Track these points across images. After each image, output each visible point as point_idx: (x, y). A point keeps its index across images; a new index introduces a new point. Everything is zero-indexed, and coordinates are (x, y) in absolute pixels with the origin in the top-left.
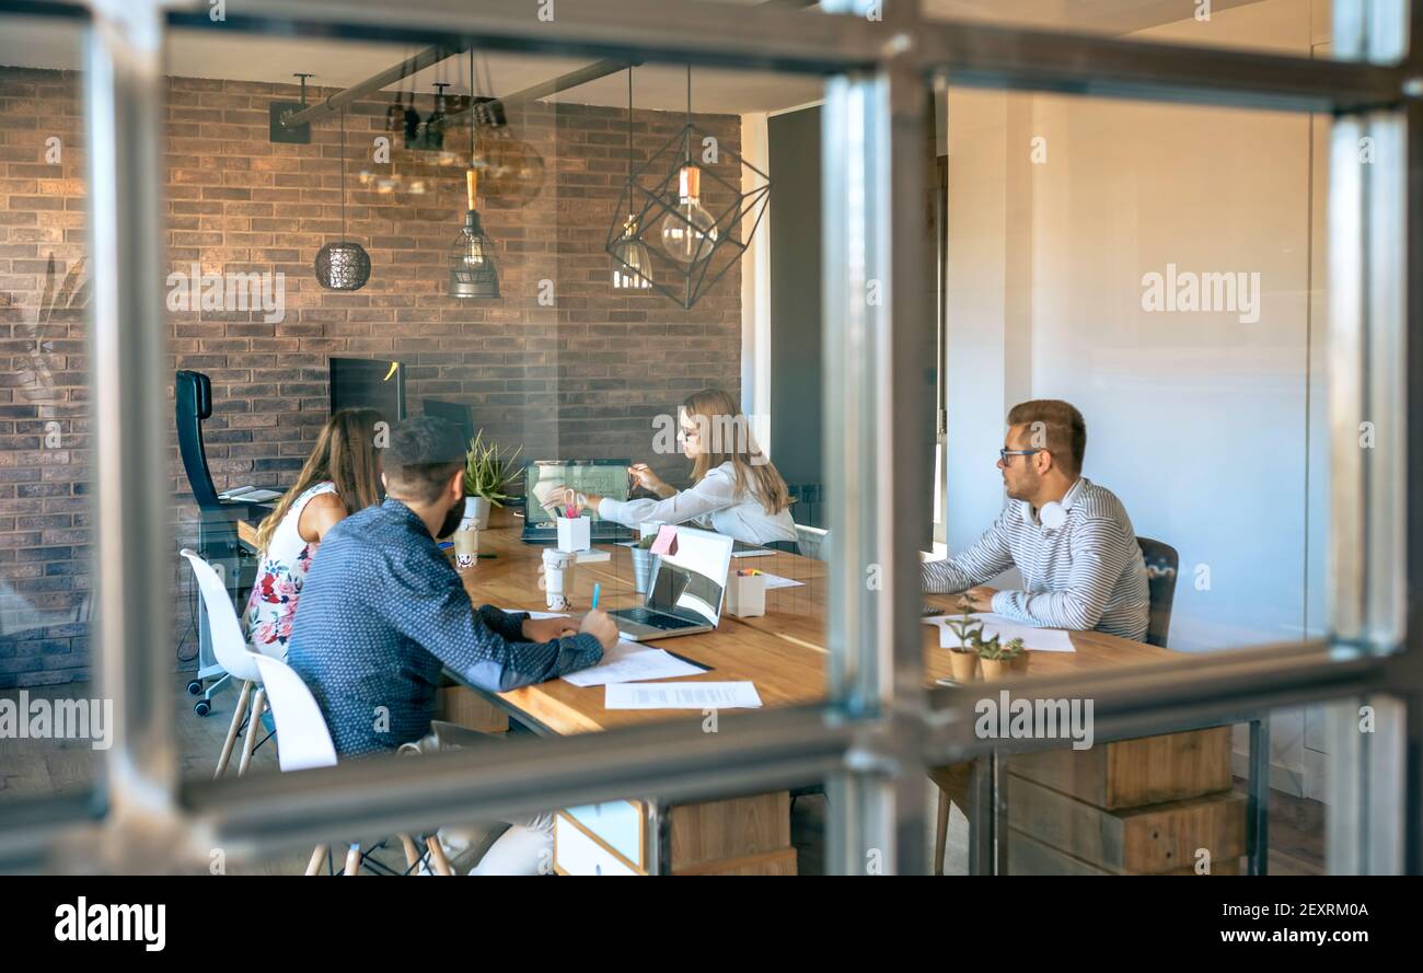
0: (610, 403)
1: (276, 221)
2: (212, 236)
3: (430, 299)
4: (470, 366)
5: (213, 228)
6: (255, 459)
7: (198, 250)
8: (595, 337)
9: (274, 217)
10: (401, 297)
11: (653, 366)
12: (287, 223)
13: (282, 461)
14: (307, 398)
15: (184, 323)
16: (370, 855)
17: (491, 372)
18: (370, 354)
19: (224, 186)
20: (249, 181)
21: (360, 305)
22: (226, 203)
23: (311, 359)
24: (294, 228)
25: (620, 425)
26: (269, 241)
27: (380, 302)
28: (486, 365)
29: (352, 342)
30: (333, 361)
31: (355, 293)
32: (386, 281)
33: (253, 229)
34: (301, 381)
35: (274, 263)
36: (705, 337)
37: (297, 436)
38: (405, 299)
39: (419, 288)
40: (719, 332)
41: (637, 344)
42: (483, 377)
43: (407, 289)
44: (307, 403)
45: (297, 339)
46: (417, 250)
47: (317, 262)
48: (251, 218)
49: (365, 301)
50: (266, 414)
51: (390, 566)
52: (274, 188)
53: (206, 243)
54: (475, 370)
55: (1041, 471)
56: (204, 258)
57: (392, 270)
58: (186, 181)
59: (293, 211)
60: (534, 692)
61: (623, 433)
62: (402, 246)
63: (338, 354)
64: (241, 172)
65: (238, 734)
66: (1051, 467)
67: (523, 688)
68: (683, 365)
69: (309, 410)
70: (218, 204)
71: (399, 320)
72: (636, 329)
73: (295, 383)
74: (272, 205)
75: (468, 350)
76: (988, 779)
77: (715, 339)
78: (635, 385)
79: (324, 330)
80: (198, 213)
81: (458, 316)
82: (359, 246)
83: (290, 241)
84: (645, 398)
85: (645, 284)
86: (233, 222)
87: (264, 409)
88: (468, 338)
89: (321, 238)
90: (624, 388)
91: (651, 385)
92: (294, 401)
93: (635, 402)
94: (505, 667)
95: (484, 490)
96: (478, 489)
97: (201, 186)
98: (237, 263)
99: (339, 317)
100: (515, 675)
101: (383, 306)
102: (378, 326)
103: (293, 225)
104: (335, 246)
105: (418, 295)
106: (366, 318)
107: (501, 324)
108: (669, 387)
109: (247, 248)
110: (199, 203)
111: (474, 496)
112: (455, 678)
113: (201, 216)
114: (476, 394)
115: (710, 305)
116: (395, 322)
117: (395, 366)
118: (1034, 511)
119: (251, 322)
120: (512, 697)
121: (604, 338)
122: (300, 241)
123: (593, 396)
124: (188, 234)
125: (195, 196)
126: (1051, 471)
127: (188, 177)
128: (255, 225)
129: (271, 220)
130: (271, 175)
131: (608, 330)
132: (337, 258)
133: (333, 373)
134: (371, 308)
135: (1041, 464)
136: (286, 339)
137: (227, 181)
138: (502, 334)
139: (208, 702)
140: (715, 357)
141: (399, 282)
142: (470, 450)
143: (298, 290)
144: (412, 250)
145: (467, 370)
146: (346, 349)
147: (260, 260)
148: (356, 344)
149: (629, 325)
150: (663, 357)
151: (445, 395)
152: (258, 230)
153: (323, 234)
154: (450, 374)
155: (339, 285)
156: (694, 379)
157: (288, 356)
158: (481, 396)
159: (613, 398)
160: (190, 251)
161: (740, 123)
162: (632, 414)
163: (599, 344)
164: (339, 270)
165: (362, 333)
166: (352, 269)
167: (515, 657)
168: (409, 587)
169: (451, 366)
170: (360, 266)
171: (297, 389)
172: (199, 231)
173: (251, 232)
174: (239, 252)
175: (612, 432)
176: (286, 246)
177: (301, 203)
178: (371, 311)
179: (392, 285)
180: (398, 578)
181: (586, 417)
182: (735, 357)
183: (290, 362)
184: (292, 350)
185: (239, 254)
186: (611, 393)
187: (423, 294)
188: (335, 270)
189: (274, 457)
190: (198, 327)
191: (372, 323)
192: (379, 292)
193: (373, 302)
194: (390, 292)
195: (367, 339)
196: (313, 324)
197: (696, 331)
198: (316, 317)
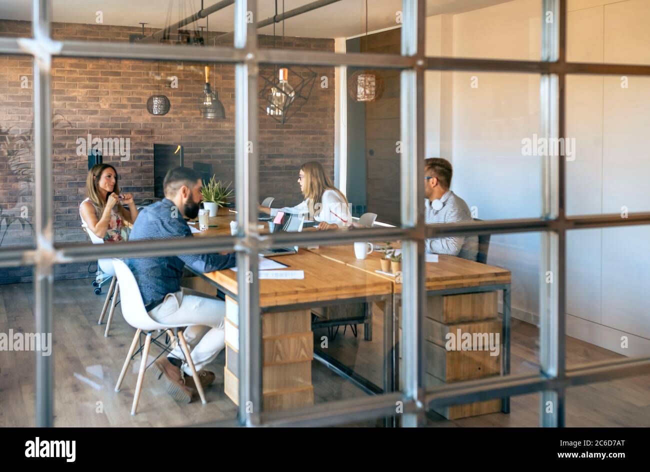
0: (276, 164)
1: (132, 85)
2: (104, 92)
3: (198, 119)
4: (215, 148)
5: (105, 88)
6: (122, 187)
7: (99, 98)
8: (270, 135)
9: (131, 84)
10: (186, 118)
11: (295, 148)
12: (136, 86)
13: (134, 188)
14: (144, 161)
15: (92, 129)
16: (157, 340)
17: (224, 151)
18: (172, 143)
19: (110, 70)
20: (120, 68)
21: (168, 121)
22: (111, 78)
23: (147, 145)
24: (139, 88)
25: (280, 174)
26: (129, 94)
27: (176, 120)
28: (222, 148)
29: (164, 137)
30: (155, 145)
31: (163, 116)
32: (179, 111)
33: (122, 89)
34: (142, 154)
35: (131, 103)
36: (318, 136)
37: (140, 177)
38: (187, 119)
39: (193, 114)
40: (325, 133)
41: (289, 139)
42: (221, 153)
43: (188, 114)
44: (144, 163)
45: (140, 136)
46: (192, 98)
47: (147, 103)
48: (121, 84)
49: (170, 120)
50: (127, 168)
51: (163, 223)
52: (131, 71)
53: (102, 95)
54: (217, 150)
55: (433, 186)
56: (101, 101)
57: (181, 107)
58: (93, 69)
59: (139, 81)
60: (218, 273)
61: (282, 177)
62: (186, 96)
63: (157, 142)
64: (117, 64)
65: (110, 299)
66: (437, 184)
67: (214, 272)
68: (308, 148)
69: (145, 166)
70: (108, 78)
71: (184, 128)
72: (288, 132)
73: (140, 154)
74: (130, 79)
75: (214, 141)
76: (391, 307)
77: (323, 136)
78: (288, 156)
79: (152, 132)
80: (98, 82)
81: (210, 126)
82: (165, 96)
83: (138, 94)
84: (292, 162)
85: (280, 113)
86: (113, 86)
87: (126, 165)
88: (214, 136)
89: (150, 92)
90: (283, 158)
91: (294, 156)
92: (139, 162)
93: (288, 164)
94: (207, 263)
95: (215, 200)
96: (213, 199)
97: (100, 70)
98: (115, 103)
99: (158, 126)
100: (210, 266)
101: (177, 122)
102: (175, 130)
103: (139, 87)
104: (155, 96)
105: (192, 117)
106: (170, 127)
107: (228, 130)
108: (302, 158)
109: (119, 97)
110: (99, 78)
111: (211, 202)
112: (195, 273)
113: (100, 83)
114: (217, 160)
115: (320, 122)
116: (183, 129)
117: (179, 147)
118: (431, 203)
119: (121, 129)
120: (210, 276)
121: (273, 136)
122: (141, 94)
123: (269, 161)
124: (94, 91)
125: (97, 75)
126: (437, 186)
127: (94, 67)
128: (123, 87)
129: (129, 85)
130: (130, 66)
131: (275, 132)
132: (156, 101)
133: (155, 151)
134: (172, 122)
135: (433, 183)
136: (136, 136)
137: (111, 68)
138: (229, 134)
139: (100, 289)
140: (323, 144)
141: (184, 111)
142: (210, 183)
143: (141, 115)
144: (189, 98)
145: (214, 150)
146: (161, 140)
147: (125, 102)
148: (166, 138)
149: (285, 130)
150: (300, 144)
151: (204, 160)
152: (124, 89)
153: (152, 91)
154: (206, 151)
155: (157, 113)
156: (313, 154)
157: (136, 143)
158: (220, 161)
159: (277, 162)
160: (95, 98)
161: (334, 42)
162: (286, 169)
163: (272, 138)
164: (156, 106)
165: (168, 133)
166: (162, 106)
167: (211, 260)
168: (170, 232)
169: (207, 148)
170: (165, 105)
171: (140, 157)
172: (99, 90)
173: (121, 90)
174: (116, 99)
175: (276, 177)
176: (135, 96)
177: (142, 78)
178: (172, 124)
179: (181, 113)
180: (166, 228)
181: (266, 170)
182: (332, 144)
183: (137, 146)
184: (138, 140)
185: (115, 100)
186: (277, 160)
187: (195, 117)
188: (155, 107)
189: (130, 186)
190: (99, 131)
191: (172, 129)
192: (175, 116)
193: (173, 120)
194: (180, 116)
195: (170, 136)
196: (147, 129)
197: (314, 133)
198: (148, 126)
